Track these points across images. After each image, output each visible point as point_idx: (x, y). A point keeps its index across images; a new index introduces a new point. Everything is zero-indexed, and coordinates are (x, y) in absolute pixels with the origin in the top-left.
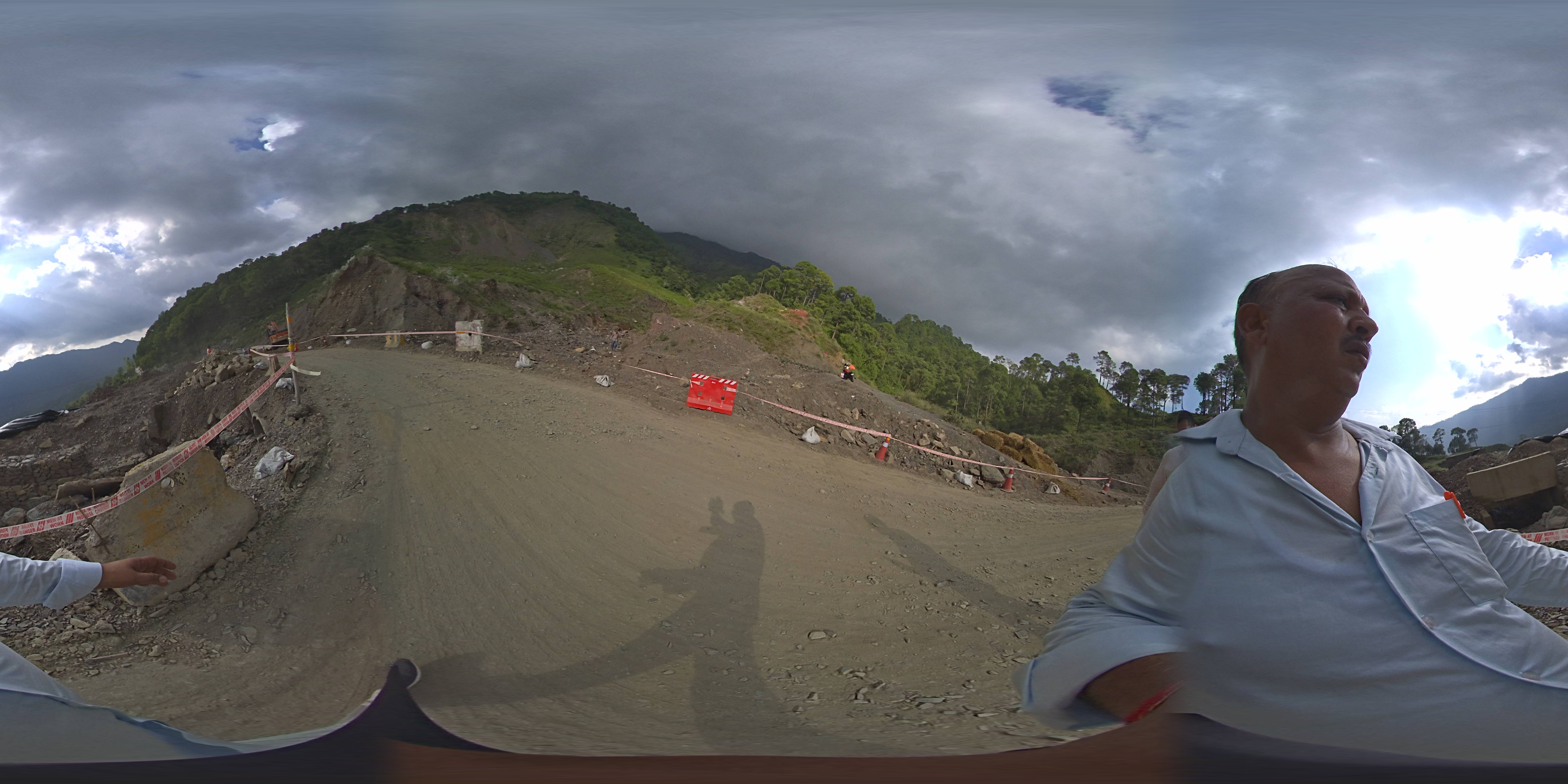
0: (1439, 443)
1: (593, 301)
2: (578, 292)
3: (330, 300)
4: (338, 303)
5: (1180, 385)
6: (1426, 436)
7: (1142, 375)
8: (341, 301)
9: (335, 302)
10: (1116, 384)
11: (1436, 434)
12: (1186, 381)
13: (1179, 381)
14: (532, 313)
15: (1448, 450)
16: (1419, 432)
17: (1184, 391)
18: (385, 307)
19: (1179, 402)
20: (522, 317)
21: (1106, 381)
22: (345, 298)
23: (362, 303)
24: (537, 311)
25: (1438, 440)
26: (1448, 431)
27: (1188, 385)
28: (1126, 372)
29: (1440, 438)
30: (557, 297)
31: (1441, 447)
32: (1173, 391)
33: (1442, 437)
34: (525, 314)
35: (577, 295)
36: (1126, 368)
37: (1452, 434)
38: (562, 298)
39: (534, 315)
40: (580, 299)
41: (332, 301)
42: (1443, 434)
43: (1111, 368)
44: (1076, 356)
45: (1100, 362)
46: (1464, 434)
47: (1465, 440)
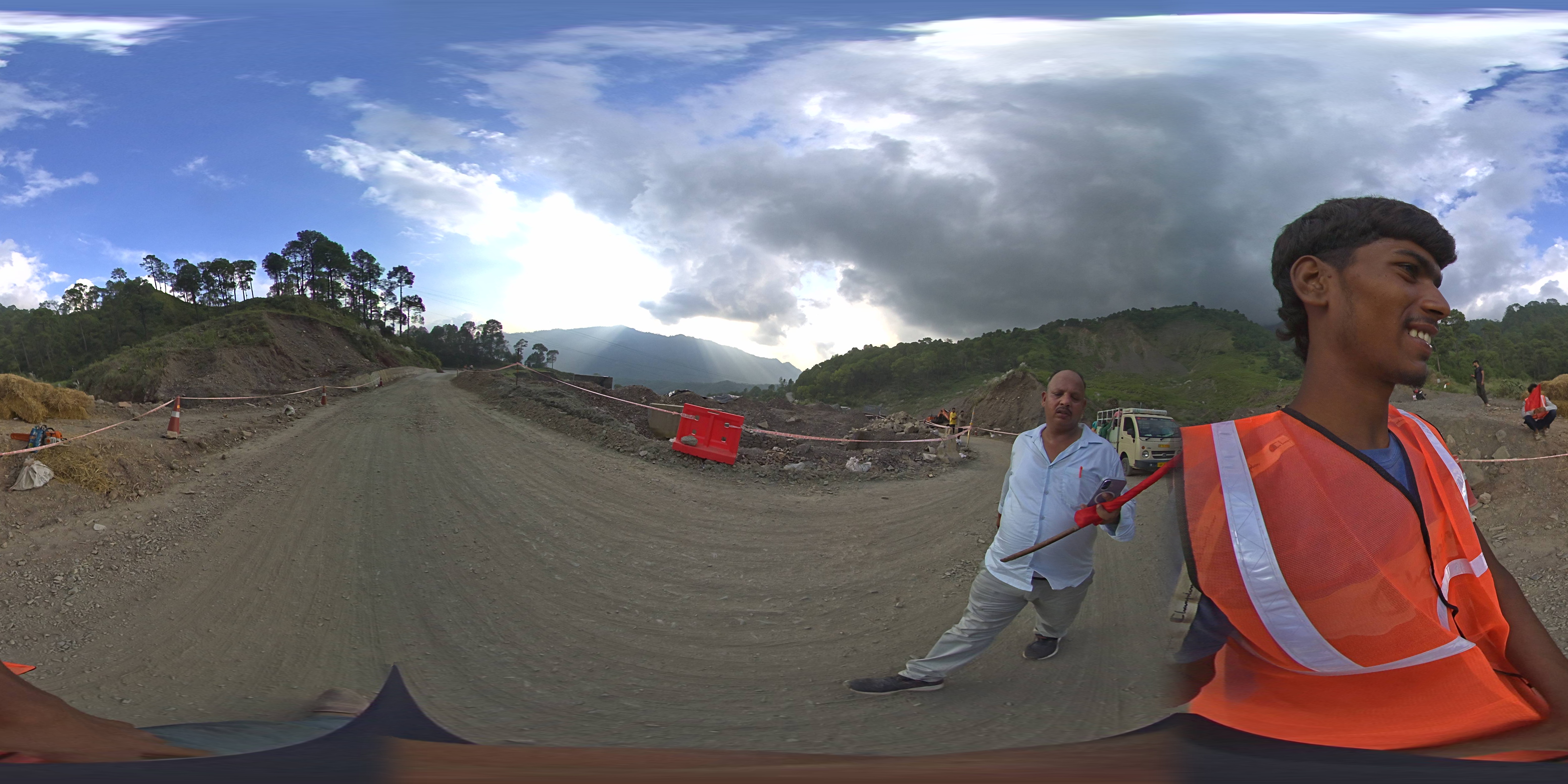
0: (519, 353)
2: (1203, 402)
5: (247, 271)
6: (508, 342)
7: (202, 269)
10: (174, 284)
11: (518, 344)
12: (253, 265)
13: (246, 267)
15: (526, 362)
16: (503, 337)
17: (252, 276)
19: (249, 288)
21: (163, 284)
25: (519, 350)
27: (255, 269)
31: (520, 358)
32: (241, 278)
33: (523, 348)
37: (533, 349)
42: (525, 346)
44: (123, 271)
45: (150, 267)
46: (545, 354)
47: (544, 359)
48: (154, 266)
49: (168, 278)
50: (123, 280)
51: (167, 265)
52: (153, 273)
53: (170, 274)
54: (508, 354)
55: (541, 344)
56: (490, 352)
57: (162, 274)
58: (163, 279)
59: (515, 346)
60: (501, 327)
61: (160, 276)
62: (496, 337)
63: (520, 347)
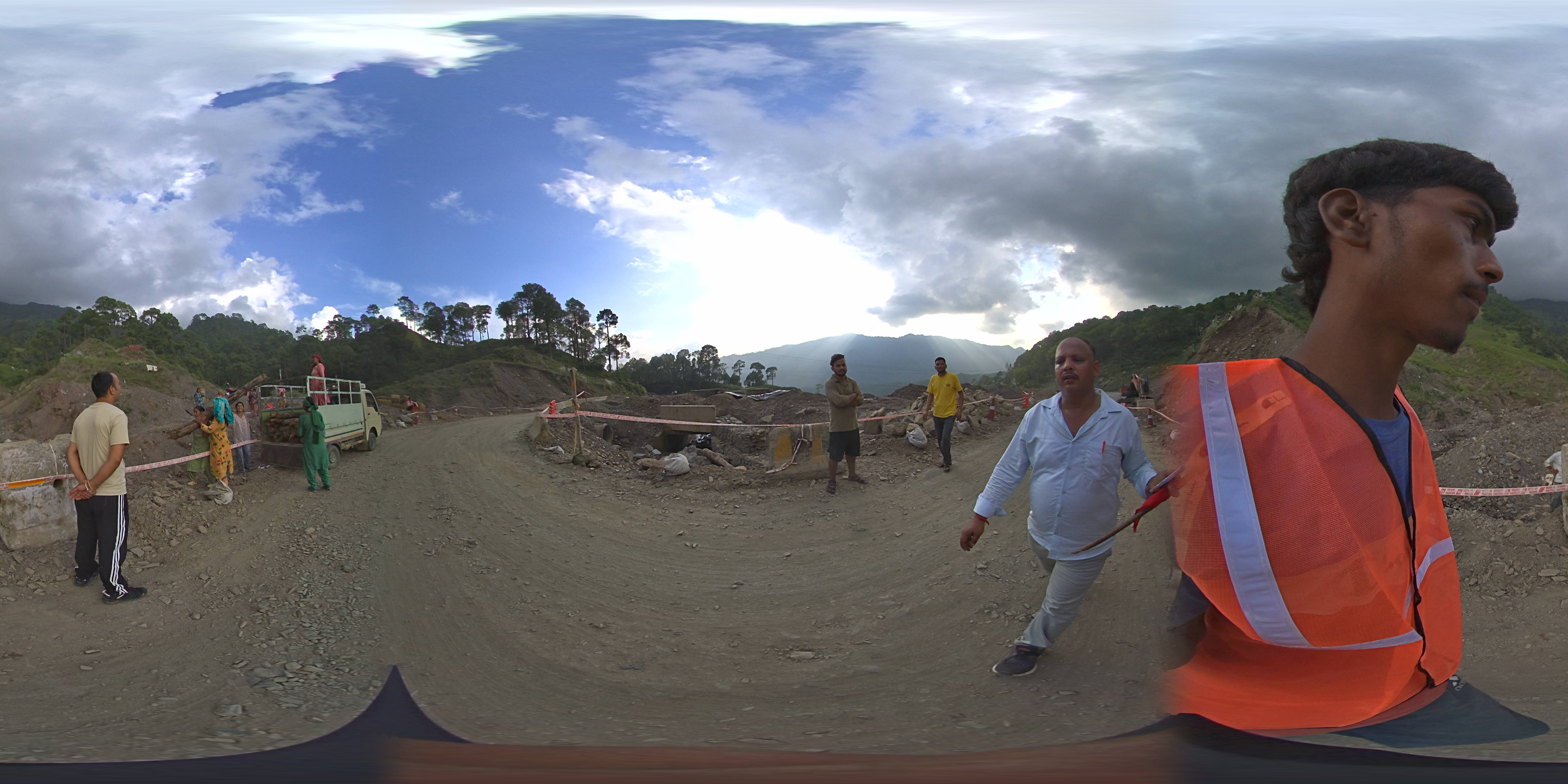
0: (738, 374)
5: (484, 315)
7: (447, 311)
10: (422, 325)
11: (736, 365)
12: (490, 310)
13: (483, 311)
15: (745, 382)
19: (485, 331)
21: (412, 323)
25: (737, 371)
27: (490, 314)
28: (430, 311)
29: (740, 370)
31: (739, 377)
32: (478, 321)
33: (741, 368)
36: (430, 308)
37: (751, 368)
42: (743, 366)
43: (415, 311)
46: (763, 371)
47: (762, 376)
48: (407, 306)
49: (418, 318)
50: (376, 316)
51: (417, 307)
52: (405, 313)
53: (419, 315)
54: (725, 377)
55: (758, 363)
56: (708, 377)
57: (413, 314)
58: (413, 318)
59: (733, 368)
60: (716, 351)
61: (411, 316)
62: (711, 362)
63: (736, 369)
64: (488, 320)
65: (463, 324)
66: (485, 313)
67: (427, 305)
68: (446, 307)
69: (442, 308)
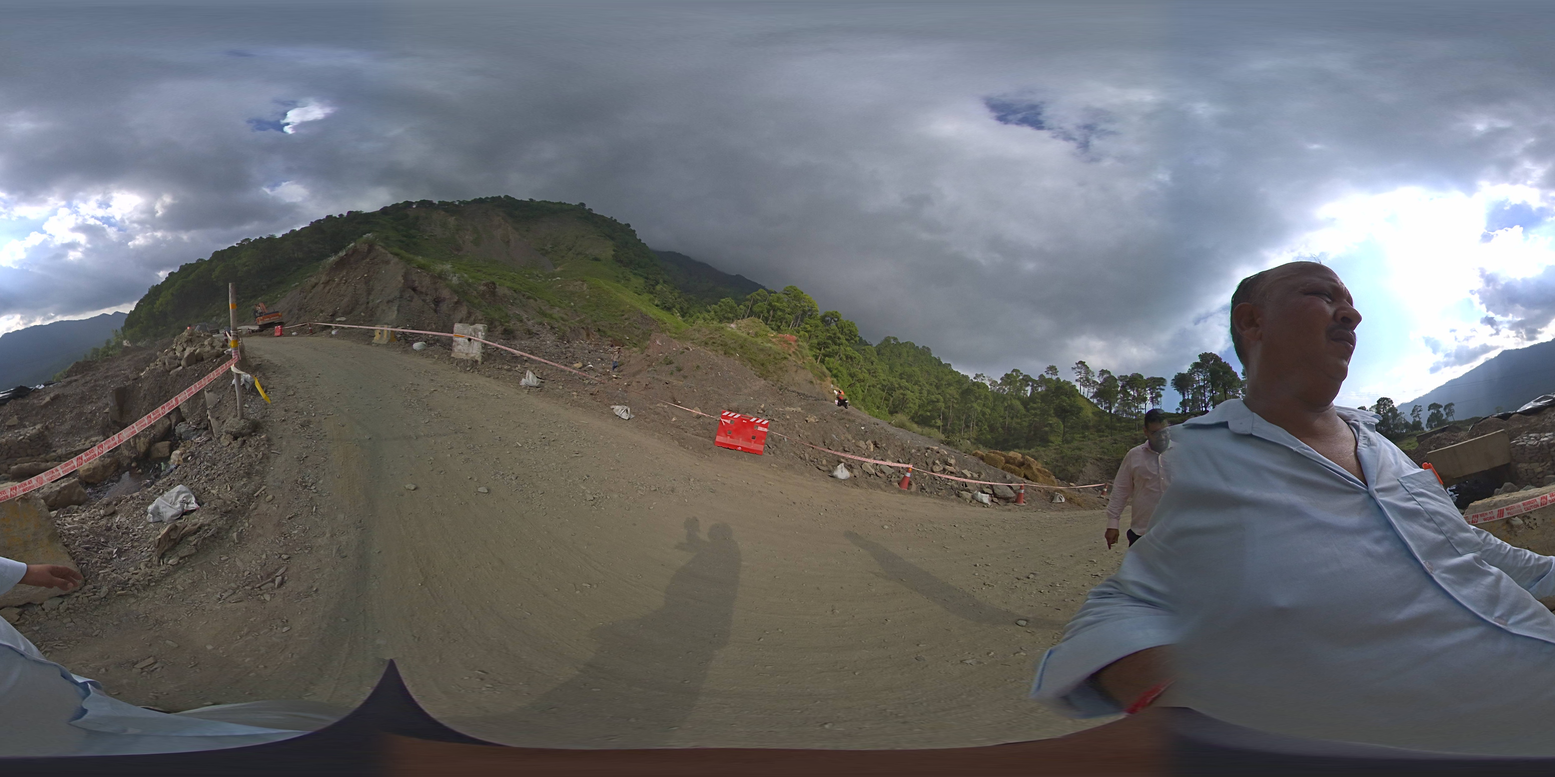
0: (1417, 419)
1: (587, 314)
2: (572, 304)
3: (322, 285)
4: (330, 289)
6: (1404, 413)
7: (1121, 381)
8: (334, 288)
9: (328, 288)
10: (1096, 392)
11: (1413, 411)
12: (1165, 382)
13: (1157, 383)
14: (529, 320)
15: (1426, 425)
16: (1397, 410)
18: (378, 299)
20: (519, 324)
21: (1086, 390)
22: (338, 284)
23: (355, 291)
24: (533, 319)
25: (1416, 417)
26: (1425, 408)
27: (1166, 385)
28: (1105, 379)
29: (1418, 415)
30: (552, 306)
31: (1419, 423)
32: (1152, 393)
33: (1419, 413)
34: (521, 321)
35: (572, 307)
36: (1105, 376)
37: (1429, 410)
38: (558, 309)
39: (530, 323)
40: (575, 311)
41: (324, 287)
42: (1420, 411)
43: (1090, 377)
44: (1056, 369)
45: (1079, 372)
46: (1441, 410)
47: (1442, 415)
48: (1083, 372)
49: (1092, 385)
50: (1054, 378)
51: (1093, 373)
52: (1081, 378)
53: (1094, 382)
54: (1407, 425)
57: (1088, 380)
58: (1087, 385)
59: (1412, 414)
60: (1391, 402)
61: (1086, 382)
62: (1390, 414)
63: (1415, 415)
64: (1162, 392)
65: (1136, 395)
66: (1159, 386)
67: (1103, 372)
68: (1121, 376)
69: (1117, 378)
